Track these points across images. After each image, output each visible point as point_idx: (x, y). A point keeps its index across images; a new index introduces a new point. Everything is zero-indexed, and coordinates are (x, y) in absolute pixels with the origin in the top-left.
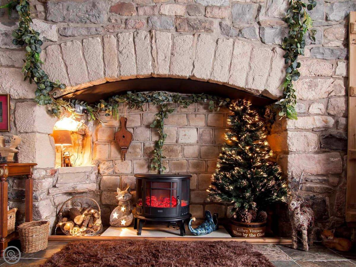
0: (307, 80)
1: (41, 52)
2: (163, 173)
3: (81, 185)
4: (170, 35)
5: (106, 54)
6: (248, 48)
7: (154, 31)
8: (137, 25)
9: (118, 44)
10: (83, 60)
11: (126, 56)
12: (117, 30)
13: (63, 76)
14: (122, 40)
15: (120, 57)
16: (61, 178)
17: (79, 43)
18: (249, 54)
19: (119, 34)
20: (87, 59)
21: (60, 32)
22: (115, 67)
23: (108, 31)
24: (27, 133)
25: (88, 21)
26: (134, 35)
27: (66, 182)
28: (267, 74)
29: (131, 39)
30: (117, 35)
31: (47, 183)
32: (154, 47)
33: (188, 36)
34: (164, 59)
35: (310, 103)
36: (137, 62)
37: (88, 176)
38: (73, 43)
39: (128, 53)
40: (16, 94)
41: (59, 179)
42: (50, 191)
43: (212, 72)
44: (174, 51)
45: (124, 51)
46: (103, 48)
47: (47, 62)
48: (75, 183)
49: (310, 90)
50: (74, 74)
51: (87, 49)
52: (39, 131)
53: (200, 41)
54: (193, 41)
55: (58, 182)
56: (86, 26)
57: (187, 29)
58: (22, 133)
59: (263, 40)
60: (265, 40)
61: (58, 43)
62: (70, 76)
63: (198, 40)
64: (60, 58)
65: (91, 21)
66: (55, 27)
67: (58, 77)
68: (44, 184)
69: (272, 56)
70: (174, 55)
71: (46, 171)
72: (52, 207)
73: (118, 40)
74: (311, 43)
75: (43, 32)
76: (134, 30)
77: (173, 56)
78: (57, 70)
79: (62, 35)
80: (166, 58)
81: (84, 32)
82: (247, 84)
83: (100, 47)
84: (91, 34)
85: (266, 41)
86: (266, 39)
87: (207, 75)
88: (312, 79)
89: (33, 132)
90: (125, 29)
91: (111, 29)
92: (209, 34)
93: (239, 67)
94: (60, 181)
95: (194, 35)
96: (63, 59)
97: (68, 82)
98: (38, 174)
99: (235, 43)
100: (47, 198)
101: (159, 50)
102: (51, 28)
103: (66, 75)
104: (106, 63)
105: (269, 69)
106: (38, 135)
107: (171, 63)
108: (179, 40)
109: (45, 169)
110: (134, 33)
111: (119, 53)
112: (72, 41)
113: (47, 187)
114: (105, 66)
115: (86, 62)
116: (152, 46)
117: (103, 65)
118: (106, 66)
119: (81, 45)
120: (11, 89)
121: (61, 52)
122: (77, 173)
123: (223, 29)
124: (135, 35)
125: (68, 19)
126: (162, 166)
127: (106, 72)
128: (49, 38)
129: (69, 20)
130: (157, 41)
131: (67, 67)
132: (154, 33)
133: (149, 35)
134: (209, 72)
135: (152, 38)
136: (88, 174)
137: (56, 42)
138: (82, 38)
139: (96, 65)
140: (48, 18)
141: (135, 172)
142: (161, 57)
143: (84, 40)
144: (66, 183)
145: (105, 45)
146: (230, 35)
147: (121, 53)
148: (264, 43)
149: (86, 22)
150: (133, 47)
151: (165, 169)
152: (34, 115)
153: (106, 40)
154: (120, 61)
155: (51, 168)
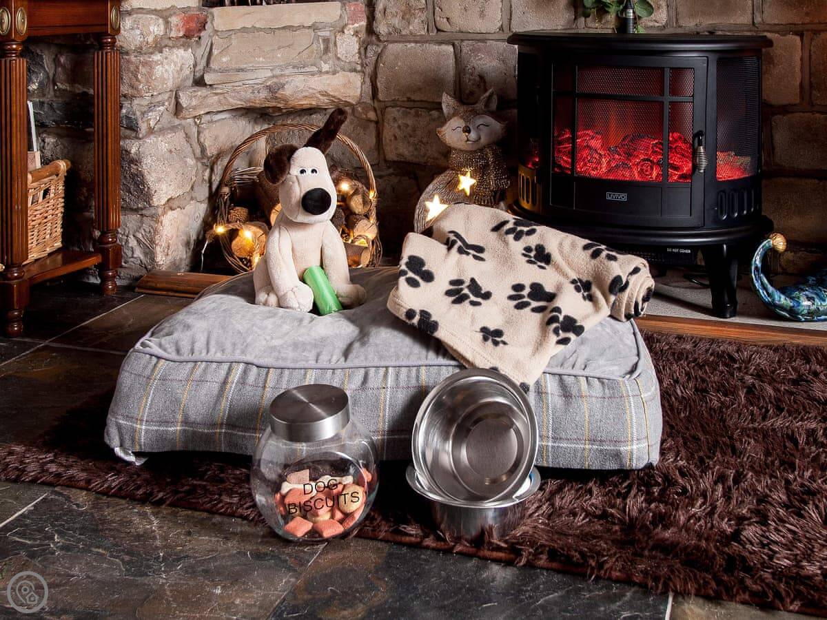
2: (641, 31)
3: (301, 77)
27: (243, 66)
31: (171, 68)
37: (326, 41)
41: (215, 52)
42: (184, 101)
48: (278, 72)
55: (213, 65)
68: (159, 71)
71: (167, 23)
72: (191, 161)
94: (222, 60)
98: (138, 32)
100: (173, 129)
109: (164, 15)
113: (170, 84)
122: (284, 28)
136: (326, 34)
144: (242, 70)
155: (185, 10)
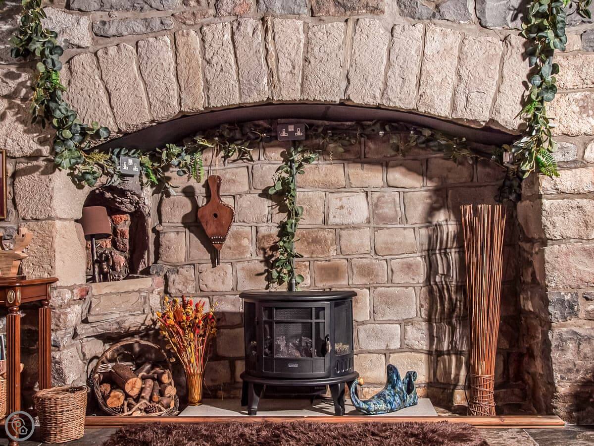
0: (578, 96)
1: (61, 68)
2: (299, 290)
3: (133, 317)
4: (299, 23)
5: (182, 66)
6: (453, 40)
7: (269, 19)
8: (238, 10)
9: (204, 46)
10: (139, 79)
11: (219, 69)
12: (199, 20)
13: (103, 113)
14: (210, 39)
15: (207, 71)
16: (97, 306)
17: (131, 48)
18: (456, 52)
19: (205, 28)
20: (146, 78)
21: (95, 29)
22: (199, 89)
23: (185, 23)
24: (37, 220)
25: (146, 6)
26: (232, 28)
27: (106, 312)
28: (495, 88)
29: (228, 36)
30: (201, 29)
31: (74, 315)
32: (271, 49)
33: (334, 24)
34: (291, 71)
35: (587, 142)
36: (241, 79)
37: (145, 298)
38: (119, 50)
39: (222, 62)
40: (17, 148)
41: (93, 306)
42: (79, 331)
43: (385, 90)
44: (309, 54)
45: (215, 58)
46: (176, 55)
47: (73, 86)
48: (122, 314)
49: (585, 115)
50: (123, 106)
51: (146, 59)
52: (59, 216)
53: (358, 32)
54: (346, 33)
55: (92, 312)
56: (142, 15)
57: (332, 10)
58: (29, 220)
59: (483, 22)
60: (486, 22)
61: (91, 49)
62: (115, 110)
63: (355, 31)
64: (97, 78)
65: (151, 6)
66: (85, 21)
67: (94, 114)
68: (70, 316)
69: (503, 53)
70: (310, 62)
71: (72, 292)
72: (81, 362)
73: (202, 39)
74: (583, 21)
75: (64, 31)
76: (233, 18)
77: (307, 64)
78: (92, 100)
79: (99, 34)
80: (294, 68)
81: (139, 27)
82: (454, 108)
83: (171, 54)
84: (152, 30)
85: (488, 24)
86: (489, 20)
87: (375, 97)
88: (587, 93)
89: (50, 218)
90: (215, 16)
91: (189, 19)
92: (376, 17)
93: (437, 78)
94: (96, 310)
95: (346, 21)
96: (101, 79)
97: (112, 122)
98: (60, 298)
99: (428, 33)
100: (72, 345)
101: (281, 55)
102: (78, 24)
103: (109, 109)
104: (182, 84)
105: (497, 77)
106: (58, 223)
107: (304, 77)
108: (319, 32)
109: (71, 288)
110: (232, 24)
111: (205, 63)
112: (117, 45)
113: (74, 323)
114: (180, 89)
115: (146, 84)
116: (267, 47)
117: (176, 88)
118: (183, 89)
119: (134, 52)
120: (8, 139)
121: (99, 67)
122: (125, 292)
123: (403, 6)
124: (235, 28)
125: (109, 6)
126: (296, 274)
127: (182, 101)
128: (76, 42)
129: (112, 7)
130: (277, 37)
131: (109, 95)
132: (269, 23)
133: (260, 26)
134: (378, 91)
135: (266, 31)
136: (145, 294)
137: (87, 47)
138: (136, 38)
139: (163, 89)
140: (72, 6)
141: (241, 289)
142: (285, 68)
143: (140, 43)
144: (105, 314)
145: (180, 49)
146: (417, 16)
147: (209, 62)
148: (486, 27)
149: (142, 8)
150: (232, 52)
151: (303, 281)
152: (51, 185)
153: (180, 40)
154: (209, 79)
155: (80, 286)
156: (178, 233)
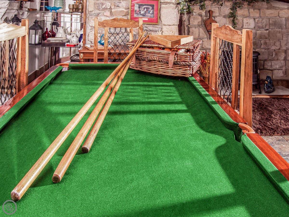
58: (166, 25)
156: (196, 28)
